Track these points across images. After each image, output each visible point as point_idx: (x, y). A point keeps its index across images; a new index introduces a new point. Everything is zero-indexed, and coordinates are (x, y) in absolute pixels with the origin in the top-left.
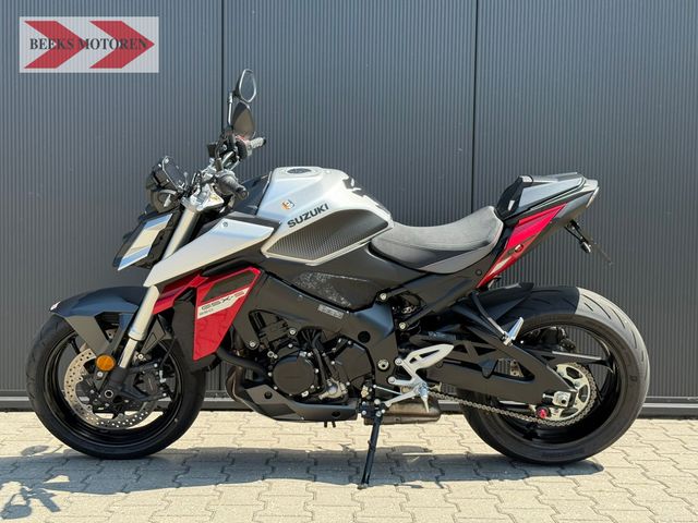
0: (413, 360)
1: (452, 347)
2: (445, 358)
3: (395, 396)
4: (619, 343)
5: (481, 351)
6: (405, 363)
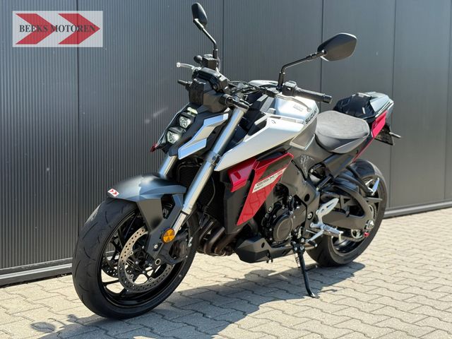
6: (319, 213)
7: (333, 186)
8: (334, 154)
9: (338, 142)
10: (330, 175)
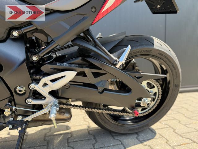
0: (45, 85)
1: (75, 73)
2: (71, 81)
3: (33, 113)
4: (173, 66)
5: (96, 75)
6: (38, 88)
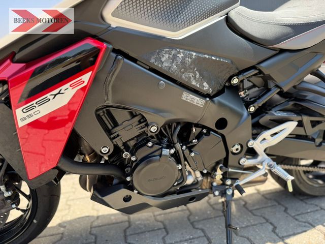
0: (264, 140)
6: (255, 144)
7: (291, 103)
8: (282, 51)
9: (289, 30)
10: (277, 86)
